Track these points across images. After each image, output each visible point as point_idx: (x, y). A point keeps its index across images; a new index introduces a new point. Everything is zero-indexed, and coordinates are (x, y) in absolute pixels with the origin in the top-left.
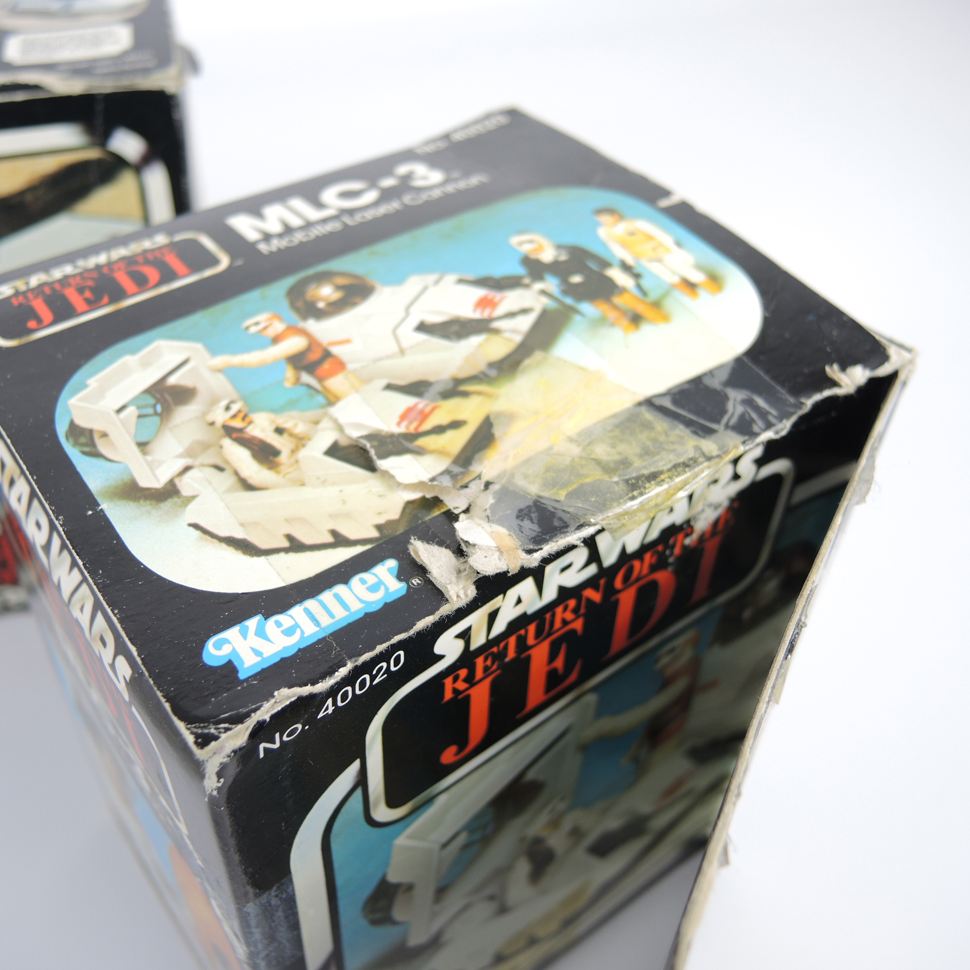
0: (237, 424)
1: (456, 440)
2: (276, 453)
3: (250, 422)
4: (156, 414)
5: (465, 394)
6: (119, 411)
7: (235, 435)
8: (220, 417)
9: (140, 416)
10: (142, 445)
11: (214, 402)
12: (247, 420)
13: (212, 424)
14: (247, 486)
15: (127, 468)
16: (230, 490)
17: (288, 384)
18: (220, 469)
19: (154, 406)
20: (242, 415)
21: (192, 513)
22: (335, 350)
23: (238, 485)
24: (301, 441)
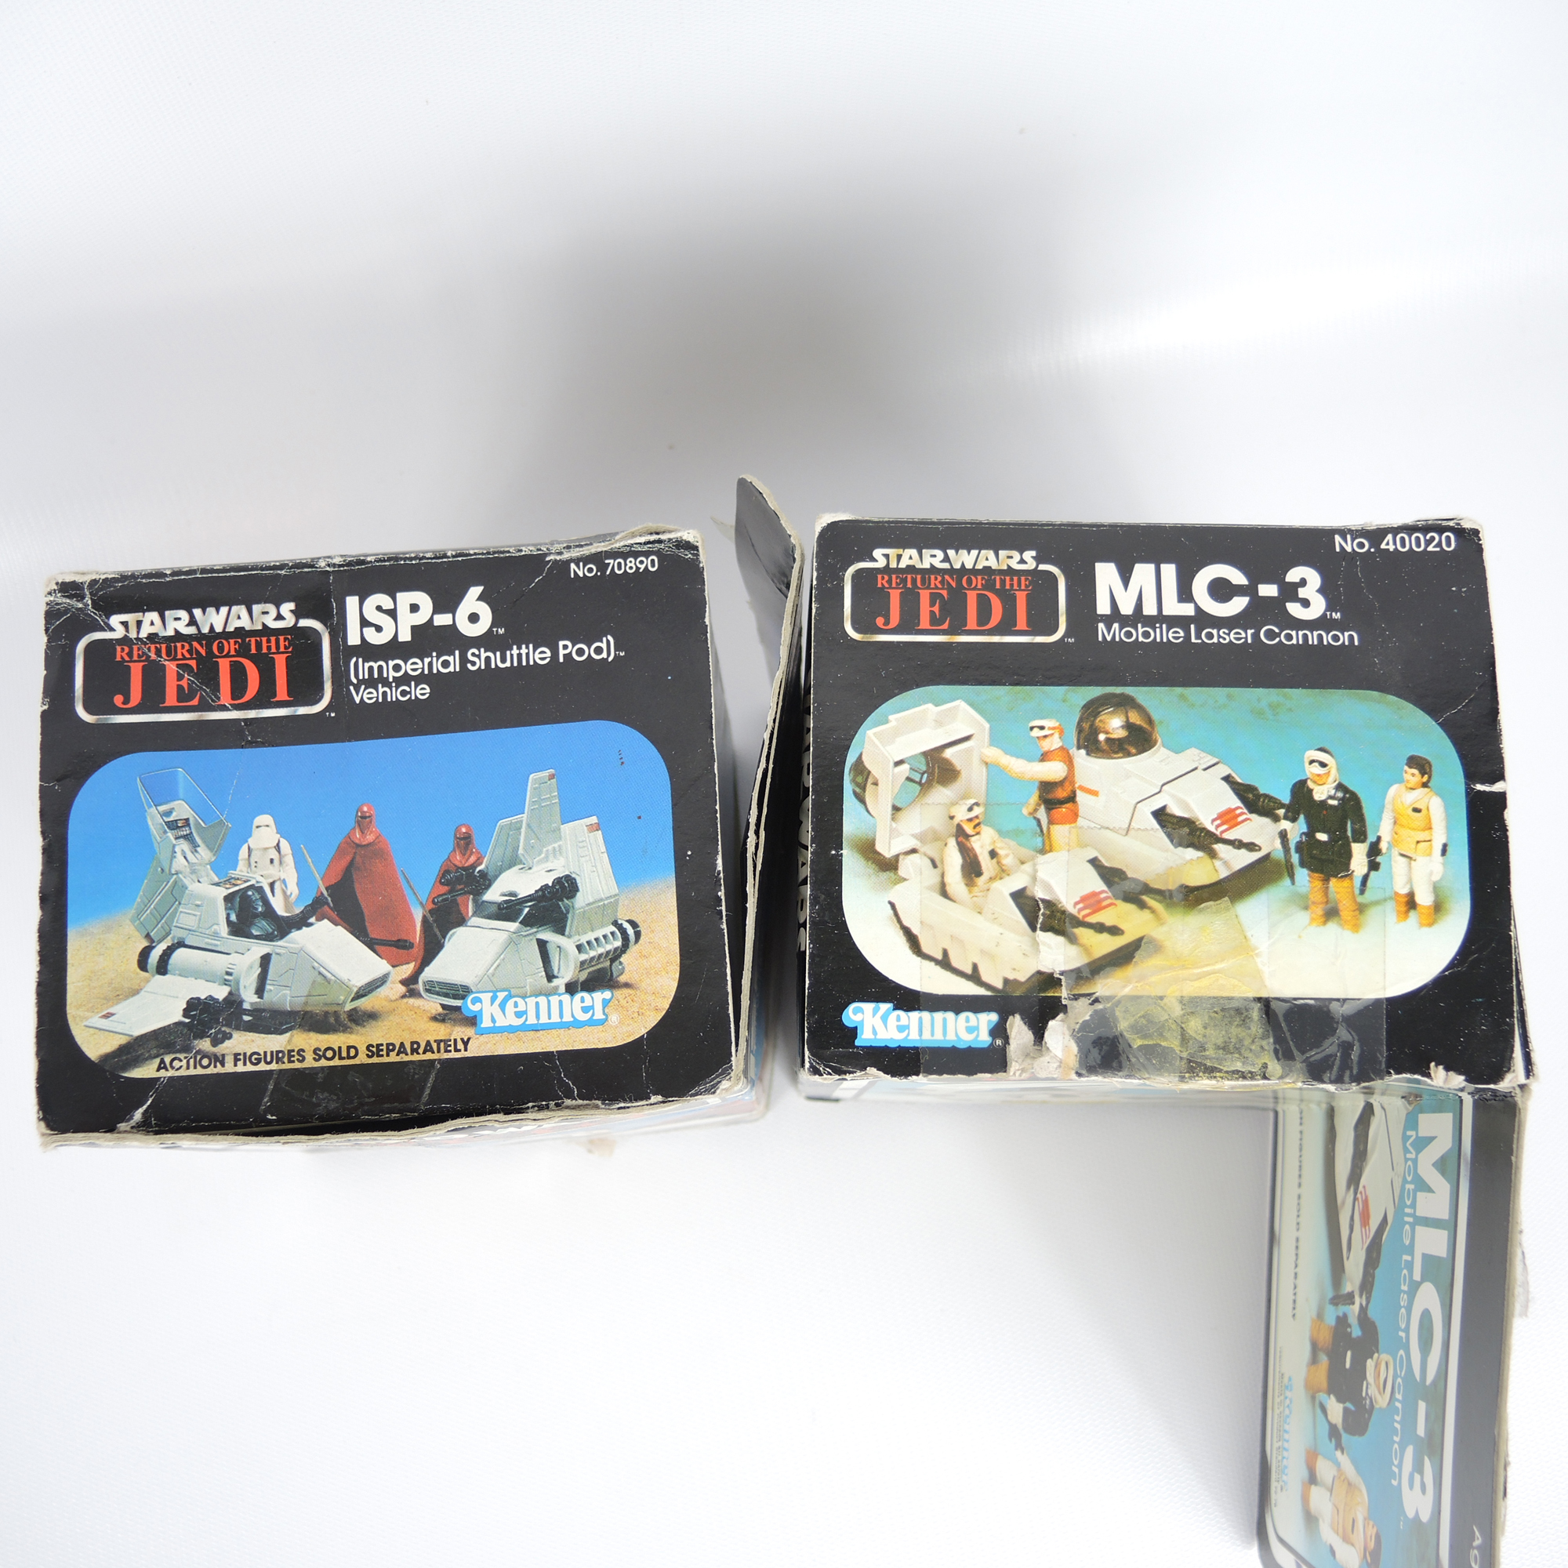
0: (968, 829)
1: (1105, 945)
2: (979, 874)
3: (978, 833)
4: (920, 783)
5: (1142, 905)
6: (898, 763)
7: (961, 839)
8: (961, 814)
9: (908, 779)
10: (896, 809)
11: (965, 797)
12: (977, 829)
13: (952, 818)
14: (944, 893)
15: (875, 826)
16: (930, 888)
17: (1025, 811)
18: (935, 866)
19: (923, 774)
20: (977, 821)
21: (897, 893)
22: (1081, 797)
23: (938, 887)
24: (1003, 872)
